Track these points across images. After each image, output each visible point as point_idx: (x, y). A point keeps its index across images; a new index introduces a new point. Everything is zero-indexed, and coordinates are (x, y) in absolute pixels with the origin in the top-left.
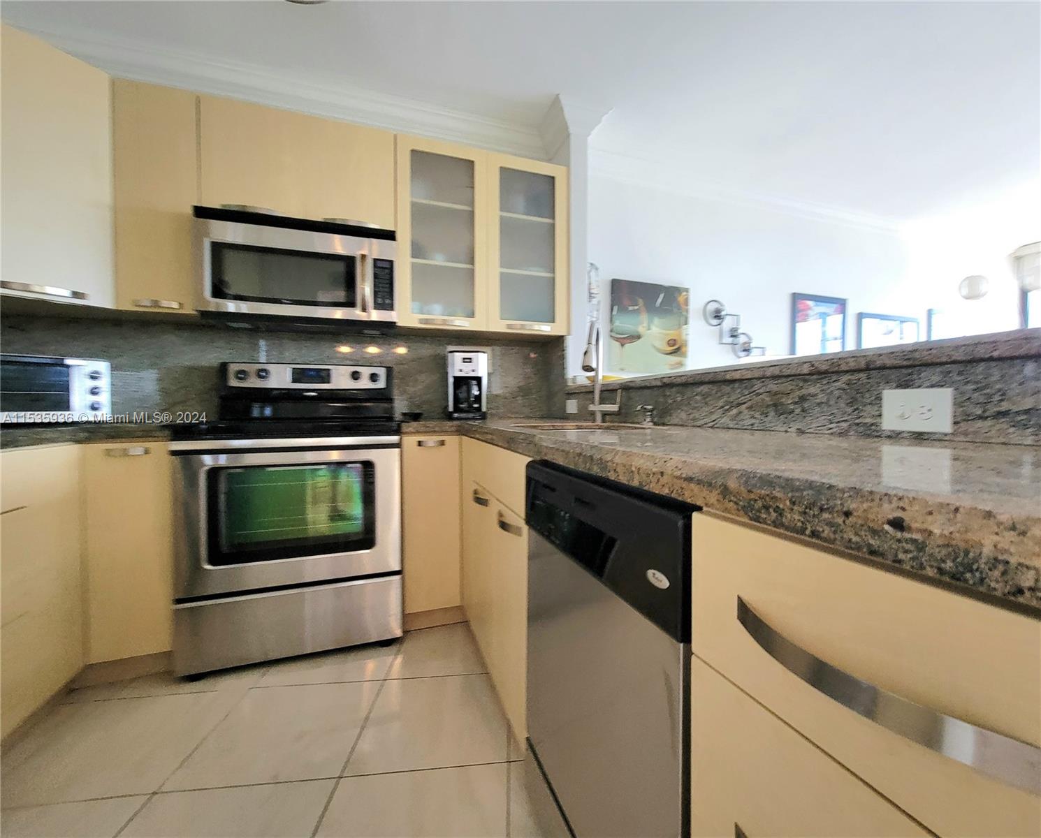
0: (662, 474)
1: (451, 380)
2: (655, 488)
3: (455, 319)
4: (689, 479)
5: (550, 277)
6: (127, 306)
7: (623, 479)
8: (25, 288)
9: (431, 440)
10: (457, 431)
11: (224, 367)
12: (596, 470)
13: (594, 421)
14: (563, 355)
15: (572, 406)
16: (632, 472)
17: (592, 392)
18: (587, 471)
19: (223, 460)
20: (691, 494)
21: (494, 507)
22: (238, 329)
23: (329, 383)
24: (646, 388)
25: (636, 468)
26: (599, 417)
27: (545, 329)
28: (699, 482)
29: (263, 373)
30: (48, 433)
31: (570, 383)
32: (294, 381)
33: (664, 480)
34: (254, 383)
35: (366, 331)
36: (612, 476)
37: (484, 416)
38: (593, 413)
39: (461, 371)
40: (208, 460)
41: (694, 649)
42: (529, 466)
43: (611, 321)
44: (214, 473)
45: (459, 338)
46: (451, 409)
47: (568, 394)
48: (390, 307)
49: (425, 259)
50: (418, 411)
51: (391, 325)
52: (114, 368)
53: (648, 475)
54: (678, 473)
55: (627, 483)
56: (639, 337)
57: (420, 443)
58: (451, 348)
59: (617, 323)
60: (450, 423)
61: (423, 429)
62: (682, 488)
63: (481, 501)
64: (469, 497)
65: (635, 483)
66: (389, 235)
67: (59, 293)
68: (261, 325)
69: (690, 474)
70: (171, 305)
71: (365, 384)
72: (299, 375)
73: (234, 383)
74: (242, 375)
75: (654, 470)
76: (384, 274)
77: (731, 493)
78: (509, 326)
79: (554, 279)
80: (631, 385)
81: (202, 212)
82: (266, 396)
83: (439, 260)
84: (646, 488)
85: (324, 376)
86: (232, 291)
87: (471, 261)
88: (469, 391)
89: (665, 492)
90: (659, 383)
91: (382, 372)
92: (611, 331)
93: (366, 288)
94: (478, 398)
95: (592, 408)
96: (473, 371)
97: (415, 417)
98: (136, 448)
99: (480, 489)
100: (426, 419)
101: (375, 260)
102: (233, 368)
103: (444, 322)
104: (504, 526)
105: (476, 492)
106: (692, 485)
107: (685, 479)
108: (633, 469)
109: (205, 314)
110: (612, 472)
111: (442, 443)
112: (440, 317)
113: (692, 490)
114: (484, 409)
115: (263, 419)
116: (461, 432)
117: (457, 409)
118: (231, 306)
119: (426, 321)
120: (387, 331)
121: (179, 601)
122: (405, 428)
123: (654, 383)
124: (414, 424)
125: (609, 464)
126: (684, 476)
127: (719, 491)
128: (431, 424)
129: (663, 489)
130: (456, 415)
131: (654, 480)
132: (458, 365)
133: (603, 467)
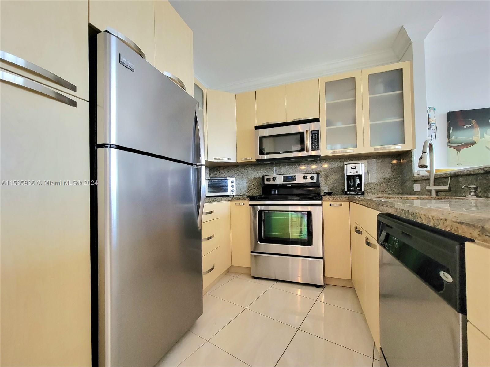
0: (446, 220)
1: (346, 177)
2: (441, 227)
3: (347, 150)
4: (462, 223)
5: (401, 121)
6: (239, 161)
7: (425, 222)
8: (219, 159)
9: (335, 204)
10: (348, 200)
11: (263, 177)
12: (411, 218)
13: (431, 195)
14: (411, 160)
15: (417, 187)
16: (430, 219)
17: (429, 179)
18: (406, 218)
19: (263, 208)
20: (463, 232)
21: (365, 235)
22: (267, 164)
23: (296, 181)
24: (471, 175)
25: (431, 216)
26: (434, 193)
27: (399, 148)
28: (468, 225)
29: (274, 179)
30: (224, 198)
31: (416, 175)
32: (284, 181)
33: (447, 223)
34: (272, 182)
35: (308, 160)
36: (419, 221)
37: (363, 193)
38: (430, 191)
39: (351, 172)
40: (259, 208)
41: (468, 319)
42: (379, 215)
43: (449, 137)
44: (260, 212)
45: (349, 158)
46: (346, 190)
47: (414, 181)
48: (318, 149)
49: (333, 126)
50: (331, 191)
51: (319, 156)
52: (236, 180)
53: (438, 220)
54: (455, 220)
55: (427, 224)
56: (473, 143)
57: (330, 205)
58: (345, 163)
59: (453, 138)
60: (344, 196)
61: (332, 199)
62: (457, 228)
63: (358, 232)
64: (353, 229)
65: (431, 224)
66: (317, 120)
67: (225, 160)
68: (273, 162)
69: (463, 220)
70: (249, 159)
71: (309, 181)
72: (285, 179)
73: (266, 182)
74: (268, 179)
75: (441, 217)
76: (316, 136)
77: (487, 231)
78: (375, 149)
79: (403, 121)
80: (460, 174)
81: (257, 128)
82: (275, 186)
83: (339, 125)
84: (437, 227)
85: (294, 178)
86: (265, 152)
87: (355, 121)
88: (355, 181)
89: (448, 229)
90: (482, 172)
91: (315, 175)
92: (449, 142)
93: (308, 143)
94: (360, 185)
95: (428, 188)
96: (357, 172)
97: (330, 194)
98: (241, 203)
99: (358, 226)
100: (334, 195)
101: (311, 131)
102: (266, 178)
103: (342, 152)
104: (368, 244)
105: (356, 228)
106: (464, 226)
107: (459, 223)
108: (430, 217)
109: (258, 160)
110: (419, 219)
111: (341, 205)
112: (340, 150)
113: (463, 229)
114: (363, 190)
115: (275, 194)
116: (350, 200)
117: (348, 190)
118: (265, 157)
119: (334, 152)
120: (317, 159)
121: (252, 252)
122: (324, 198)
123: (477, 172)
124: (328, 196)
125: (418, 214)
126: (458, 221)
127: (479, 229)
128: (336, 196)
129: (447, 228)
130: (348, 193)
131: (441, 223)
132: (349, 170)
133: (414, 216)
